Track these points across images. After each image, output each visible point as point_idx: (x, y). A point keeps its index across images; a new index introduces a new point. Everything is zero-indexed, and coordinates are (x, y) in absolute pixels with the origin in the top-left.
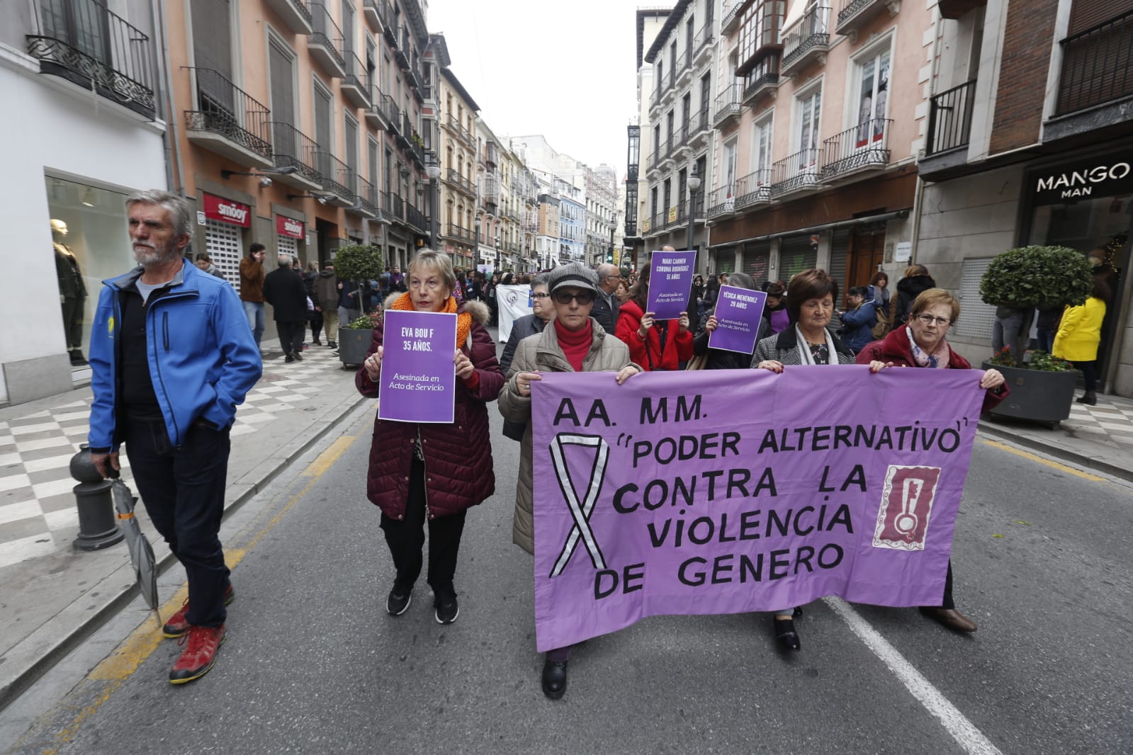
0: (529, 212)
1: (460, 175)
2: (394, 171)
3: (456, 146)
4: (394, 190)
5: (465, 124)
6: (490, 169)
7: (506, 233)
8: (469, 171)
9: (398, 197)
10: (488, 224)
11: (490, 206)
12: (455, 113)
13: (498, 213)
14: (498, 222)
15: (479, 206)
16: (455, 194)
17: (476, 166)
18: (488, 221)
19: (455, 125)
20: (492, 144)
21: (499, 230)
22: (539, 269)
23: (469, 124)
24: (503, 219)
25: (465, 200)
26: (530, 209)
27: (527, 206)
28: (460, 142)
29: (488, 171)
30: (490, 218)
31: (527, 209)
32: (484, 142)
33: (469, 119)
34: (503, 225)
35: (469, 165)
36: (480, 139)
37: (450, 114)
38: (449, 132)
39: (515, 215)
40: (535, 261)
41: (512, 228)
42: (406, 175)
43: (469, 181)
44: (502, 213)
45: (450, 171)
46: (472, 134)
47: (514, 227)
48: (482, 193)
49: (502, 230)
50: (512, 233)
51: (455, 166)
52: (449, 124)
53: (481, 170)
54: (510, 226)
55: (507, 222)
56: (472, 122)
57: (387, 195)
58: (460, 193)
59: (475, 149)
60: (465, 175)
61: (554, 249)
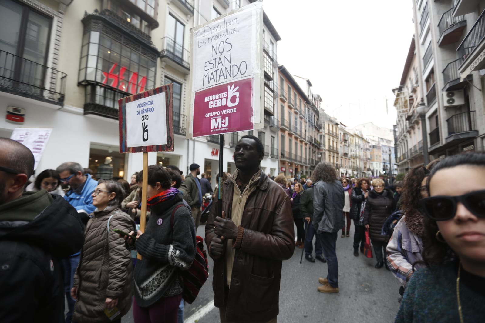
0: (365, 153)
1: (333, 147)
2: (311, 152)
3: (331, 138)
4: (311, 157)
5: (334, 131)
6: (345, 141)
7: (354, 163)
8: (337, 145)
9: (312, 160)
10: (345, 161)
11: (346, 154)
12: (331, 129)
13: (350, 156)
14: (349, 159)
15: (341, 155)
16: (332, 153)
17: (339, 143)
18: (345, 159)
19: (331, 132)
20: (345, 134)
21: (350, 162)
22: (373, 175)
23: (336, 130)
24: (352, 158)
25: (335, 154)
26: (365, 152)
27: (364, 152)
28: (333, 137)
29: (344, 142)
30: (346, 158)
31: (364, 153)
32: (342, 134)
33: (336, 128)
34: (353, 160)
35: (337, 142)
36: (340, 133)
37: (329, 130)
38: (329, 135)
39: (358, 156)
40: (370, 172)
41: (356, 161)
42: (314, 152)
43: (337, 148)
44: (351, 156)
45: (330, 146)
46: (337, 133)
47: (358, 160)
48: (341, 151)
49: (352, 162)
50: (356, 163)
51: (331, 144)
52: (329, 132)
53: (341, 143)
54: (355, 160)
55: (354, 159)
56: (337, 129)
57: (309, 159)
58: (334, 152)
59: (338, 137)
60: (335, 146)
61: (380, 167)
